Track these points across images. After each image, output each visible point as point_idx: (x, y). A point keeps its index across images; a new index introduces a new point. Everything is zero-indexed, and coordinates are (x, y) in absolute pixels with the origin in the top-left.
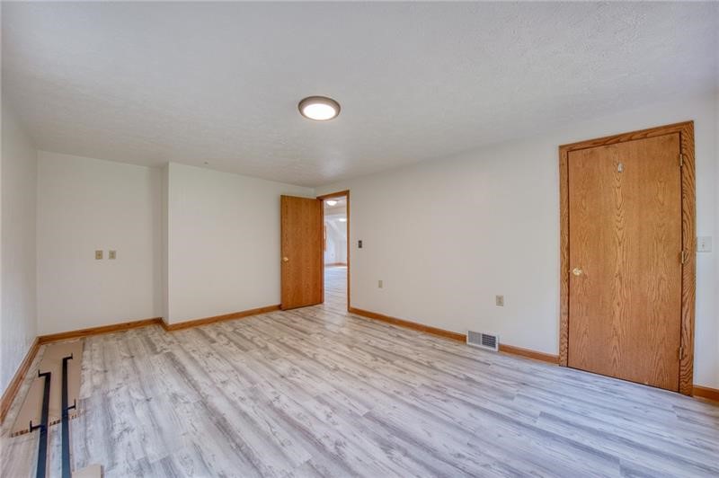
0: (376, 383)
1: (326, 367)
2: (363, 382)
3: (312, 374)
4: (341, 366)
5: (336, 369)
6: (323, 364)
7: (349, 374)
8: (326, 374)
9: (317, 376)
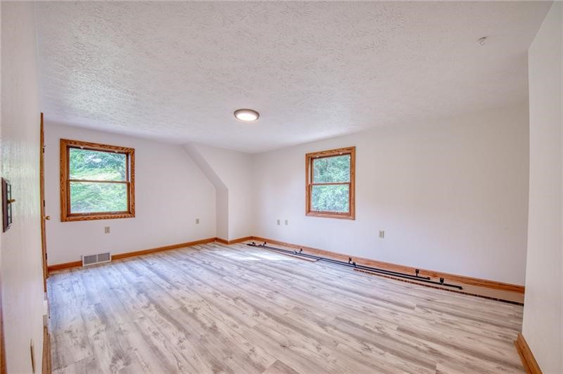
0: (210, 290)
1: (244, 301)
2: (218, 290)
3: (256, 295)
4: (231, 302)
5: (235, 299)
6: (249, 304)
7: (227, 296)
8: (245, 295)
9: (251, 293)
